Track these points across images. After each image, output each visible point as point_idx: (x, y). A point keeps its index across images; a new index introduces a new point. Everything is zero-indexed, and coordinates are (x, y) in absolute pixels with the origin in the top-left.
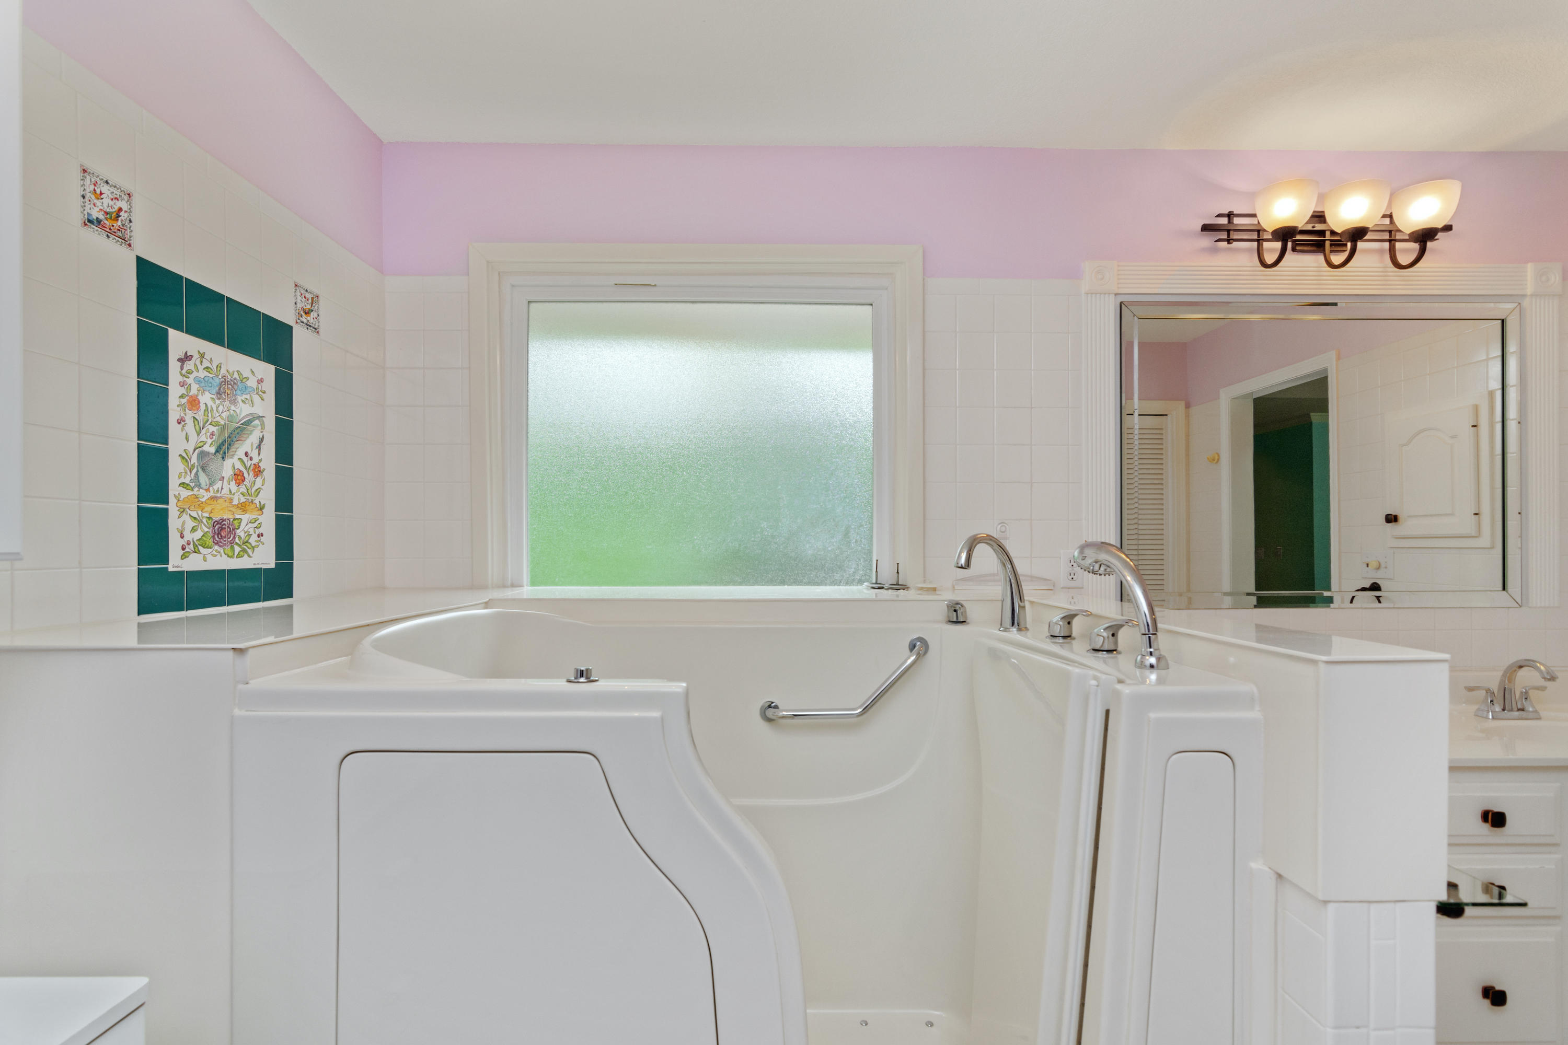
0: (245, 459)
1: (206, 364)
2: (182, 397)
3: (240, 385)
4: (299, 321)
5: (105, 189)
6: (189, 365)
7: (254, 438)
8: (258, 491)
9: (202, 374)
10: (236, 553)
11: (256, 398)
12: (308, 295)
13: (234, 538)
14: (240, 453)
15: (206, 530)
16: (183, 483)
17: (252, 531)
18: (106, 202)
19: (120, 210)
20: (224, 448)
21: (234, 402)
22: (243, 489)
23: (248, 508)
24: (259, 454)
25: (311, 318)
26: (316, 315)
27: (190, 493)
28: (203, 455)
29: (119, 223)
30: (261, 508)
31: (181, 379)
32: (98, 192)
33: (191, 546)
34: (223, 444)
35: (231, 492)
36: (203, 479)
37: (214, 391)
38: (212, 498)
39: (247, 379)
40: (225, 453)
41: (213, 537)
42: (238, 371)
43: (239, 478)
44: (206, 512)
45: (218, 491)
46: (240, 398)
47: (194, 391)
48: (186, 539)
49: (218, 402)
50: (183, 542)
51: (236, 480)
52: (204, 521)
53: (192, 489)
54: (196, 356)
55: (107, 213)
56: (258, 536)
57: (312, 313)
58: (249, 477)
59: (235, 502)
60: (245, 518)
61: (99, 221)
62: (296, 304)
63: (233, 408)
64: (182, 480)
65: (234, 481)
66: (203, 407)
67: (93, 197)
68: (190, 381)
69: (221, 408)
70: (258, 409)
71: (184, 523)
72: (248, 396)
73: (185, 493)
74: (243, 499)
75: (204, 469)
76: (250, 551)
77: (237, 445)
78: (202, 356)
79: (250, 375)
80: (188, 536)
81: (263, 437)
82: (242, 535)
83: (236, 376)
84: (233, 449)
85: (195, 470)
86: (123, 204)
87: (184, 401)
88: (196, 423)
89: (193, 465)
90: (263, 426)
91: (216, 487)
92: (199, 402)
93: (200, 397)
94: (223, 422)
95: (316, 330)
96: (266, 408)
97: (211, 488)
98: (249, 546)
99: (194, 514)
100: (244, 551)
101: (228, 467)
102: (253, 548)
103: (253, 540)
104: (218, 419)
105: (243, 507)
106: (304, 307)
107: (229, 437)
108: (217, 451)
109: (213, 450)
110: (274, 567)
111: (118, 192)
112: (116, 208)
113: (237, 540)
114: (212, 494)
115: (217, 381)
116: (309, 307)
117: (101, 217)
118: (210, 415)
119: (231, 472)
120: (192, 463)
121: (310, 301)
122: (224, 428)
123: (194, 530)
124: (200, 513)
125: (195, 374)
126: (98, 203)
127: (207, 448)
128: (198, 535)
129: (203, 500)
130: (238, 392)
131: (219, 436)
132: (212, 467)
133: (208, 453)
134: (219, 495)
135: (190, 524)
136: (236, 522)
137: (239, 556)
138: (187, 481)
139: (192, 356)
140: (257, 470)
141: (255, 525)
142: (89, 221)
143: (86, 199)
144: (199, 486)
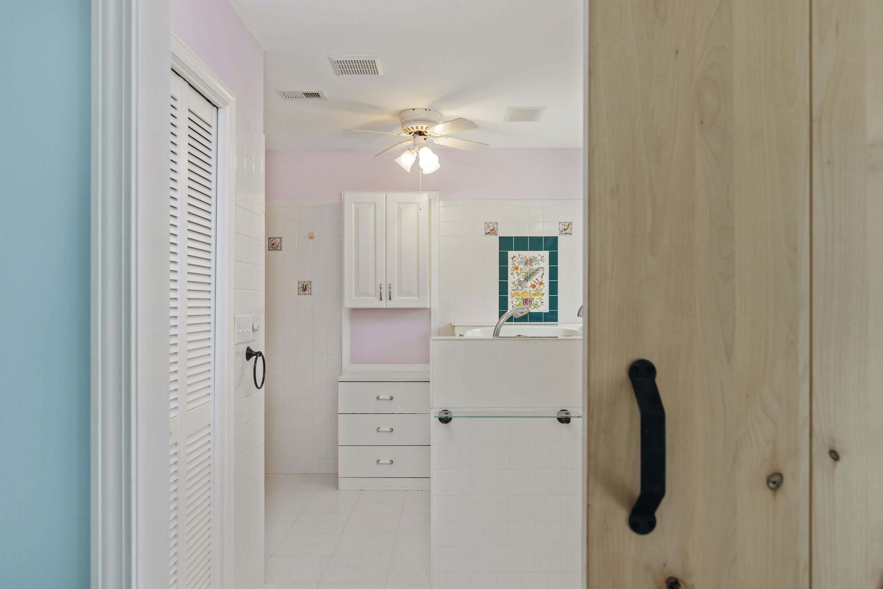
0: (536, 281)
1: (521, 257)
2: (513, 267)
3: (534, 260)
4: (561, 234)
5: (491, 225)
6: (514, 259)
7: (540, 274)
8: (541, 290)
9: (519, 260)
10: (532, 308)
11: (541, 262)
12: (565, 224)
13: (531, 303)
14: (534, 279)
15: (521, 301)
16: (513, 290)
17: (538, 301)
18: (491, 228)
19: (495, 227)
20: (527, 279)
21: (532, 265)
22: (535, 289)
23: (537, 295)
24: (542, 279)
25: (567, 231)
26: (570, 229)
27: (516, 292)
28: (519, 281)
29: (494, 231)
30: (543, 295)
31: (512, 263)
32: (489, 226)
33: (516, 306)
34: (527, 278)
35: (530, 291)
36: (520, 288)
37: (524, 264)
38: (523, 293)
39: (537, 257)
40: (528, 280)
41: (523, 303)
42: (533, 256)
43: (533, 286)
44: (521, 297)
45: (525, 291)
46: (534, 264)
47: (517, 265)
48: (514, 304)
49: (525, 266)
50: (512, 305)
51: (532, 287)
52: (520, 299)
53: (516, 291)
54: (517, 256)
55: (491, 230)
56: (541, 303)
57: (568, 229)
58: (537, 286)
59: (532, 293)
60: (536, 298)
61: (489, 233)
62: (559, 229)
63: (531, 267)
64: (512, 289)
65: (531, 288)
66: (520, 269)
67: (487, 228)
68: (516, 262)
69: (526, 268)
70: (542, 264)
71: (513, 300)
72: (537, 263)
73: (513, 292)
74: (535, 292)
75: (520, 285)
76: (538, 307)
77: (532, 277)
78: (520, 255)
79: (538, 256)
80: (514, 303)
81: (544, 273)
82: (535, 302)
83: (532, 258)
84: (531, 278)
85: (517, 286)
86: (495, 226)
87: (513, 268)
88: (517, 273)
89: (516, 285)
90: (543, 270)
91: (524, 290)
92: (518, 268)
93: (519, 266)
94: (527, 272)
95: (571, 234)
96: (546, 265)
97: (522, 290)
98: (537, 306)
99: (517, 297)
100: (535, 307)
101: (529, 284)
102: (539, 306)
103: (539, 304)
104: (525, 271)
105: (535, 295)
106: (564, 228)
107: (529, 275)
108: (525, 280)
109: (523, 280)
110: (548, 312)
111: (493, 224)
112: (493, 228)
113: (532, 304)
114: (523, 291)
115: (525, 261)
116: (566, 227)
117: (489, 231)
118: (522, 270)
119: (530, 285)
120: (516, 284)
121: (567, 225)
122: (527, 273)
123: (516, 301)
124: (518, 297)
125: (517, 260)
126: (489, 229)
127: (521, 279)
128: (518, 302)
129: (520, 293)
130: (533, 262)
131: (526, 275)
132: (523, 284)
133: (521, 281)
134: (525, 292)
135: (515, 300)
136: (532, 299)
137: (533, 308)
138: (514, 289)
139: (516, 256)
140: (541, 283)
141: (540, 299)
142: (486, 234)
143: (486, 229)
144: (518, 290)
